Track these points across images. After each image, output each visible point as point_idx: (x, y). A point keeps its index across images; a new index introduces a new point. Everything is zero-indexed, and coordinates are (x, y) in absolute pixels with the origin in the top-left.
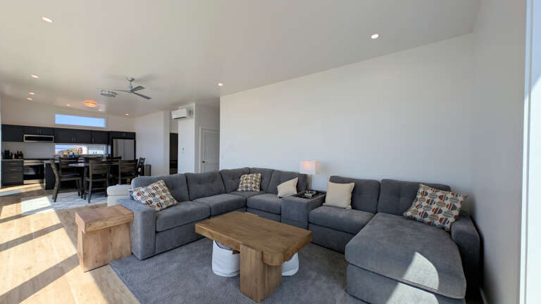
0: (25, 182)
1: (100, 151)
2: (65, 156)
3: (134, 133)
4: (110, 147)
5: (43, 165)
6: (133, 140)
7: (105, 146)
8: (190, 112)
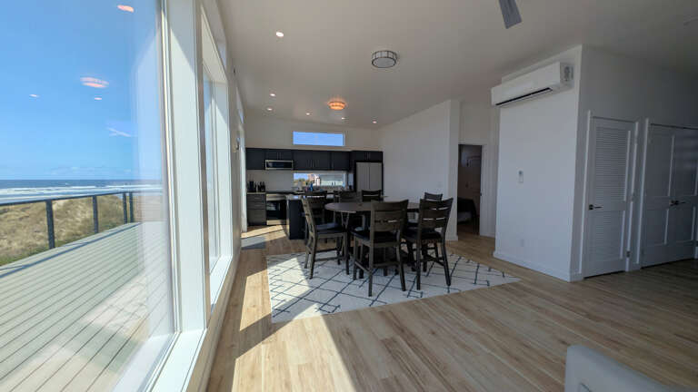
0: (269, 222)
1: (335, 181)
2: (303, 188)
3: (381, 153)
4: (351, 176)
5: (285, 201)
6: (380, 164)
7: (344, 174)
8: (567, 72)
